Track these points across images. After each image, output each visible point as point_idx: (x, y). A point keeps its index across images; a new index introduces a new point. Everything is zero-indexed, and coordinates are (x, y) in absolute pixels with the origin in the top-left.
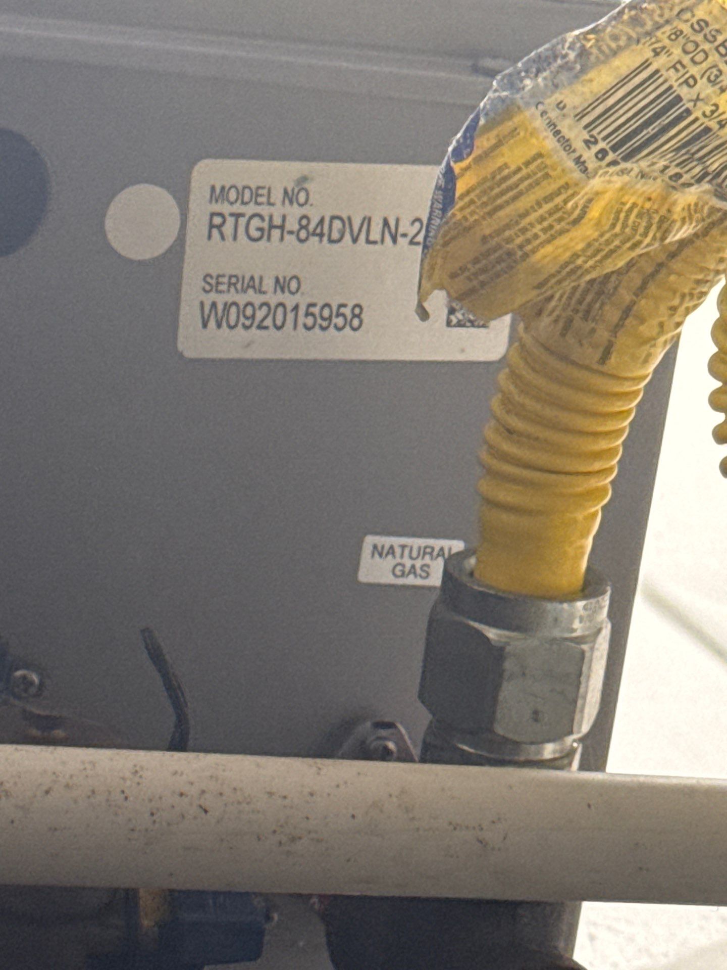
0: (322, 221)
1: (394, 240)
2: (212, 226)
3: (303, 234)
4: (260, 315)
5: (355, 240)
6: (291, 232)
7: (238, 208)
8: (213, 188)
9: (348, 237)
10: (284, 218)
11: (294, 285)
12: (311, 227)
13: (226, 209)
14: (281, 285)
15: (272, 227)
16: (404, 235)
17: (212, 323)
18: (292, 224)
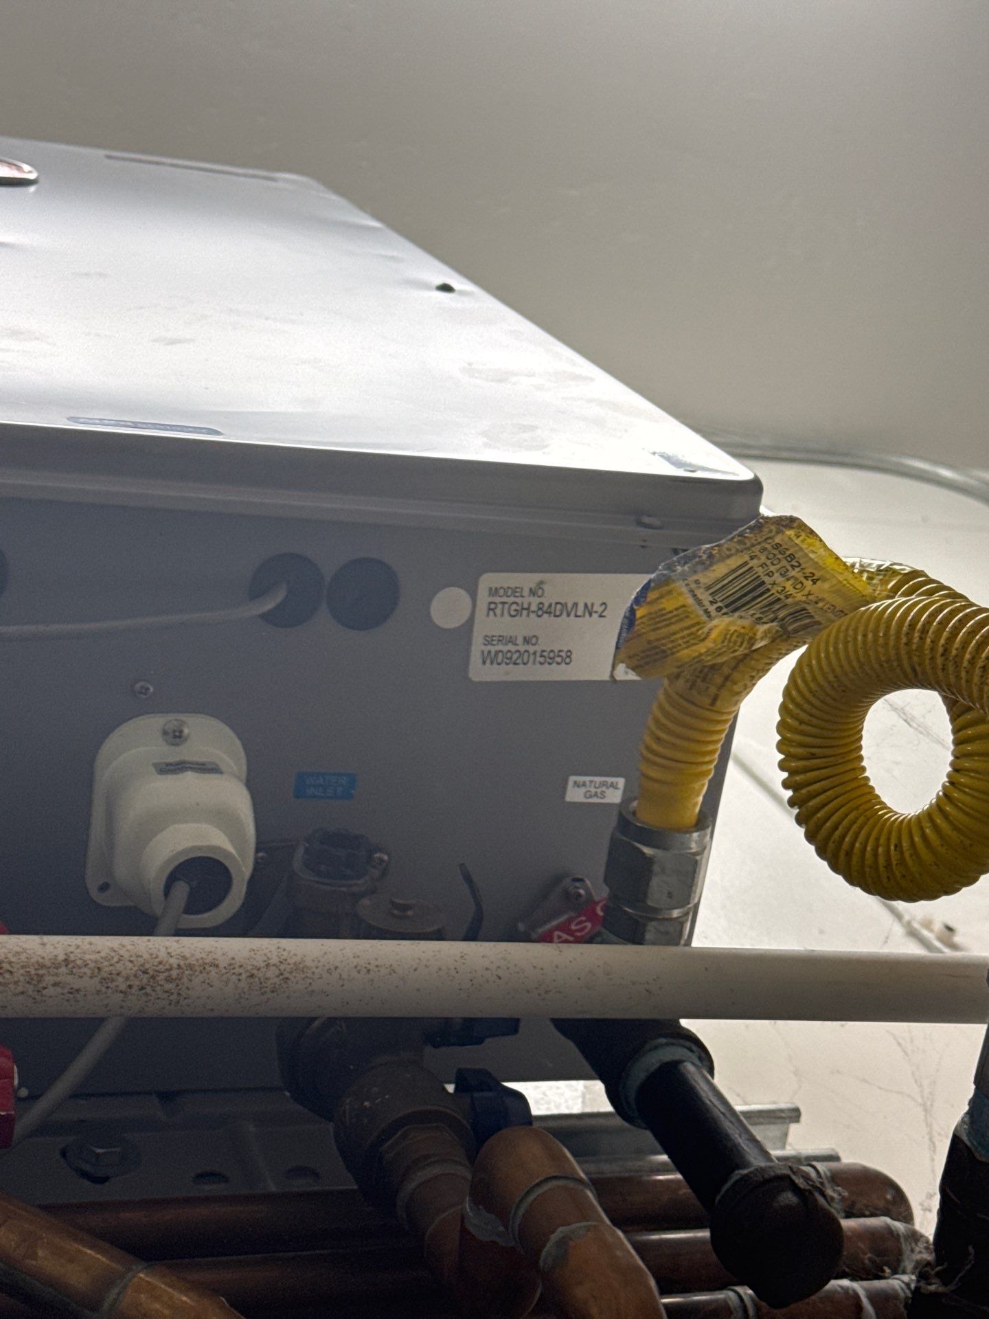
0: (550, 605)
1: (590, 615)
2: (490, 609)
3: (540, 613)
4: (515, 656)
5: (568, 615)
6: (533, 612)
7: (505, 599)
8: (491, 589)
9: (565, 614)
10: (530, 604)
11: (534, 640)
12: (545, 609)
13: (498, 600)
14: (527, 641)
15: (523, 609)
16: (596, 612)
17: (488, 662)
18: (534, 608)
